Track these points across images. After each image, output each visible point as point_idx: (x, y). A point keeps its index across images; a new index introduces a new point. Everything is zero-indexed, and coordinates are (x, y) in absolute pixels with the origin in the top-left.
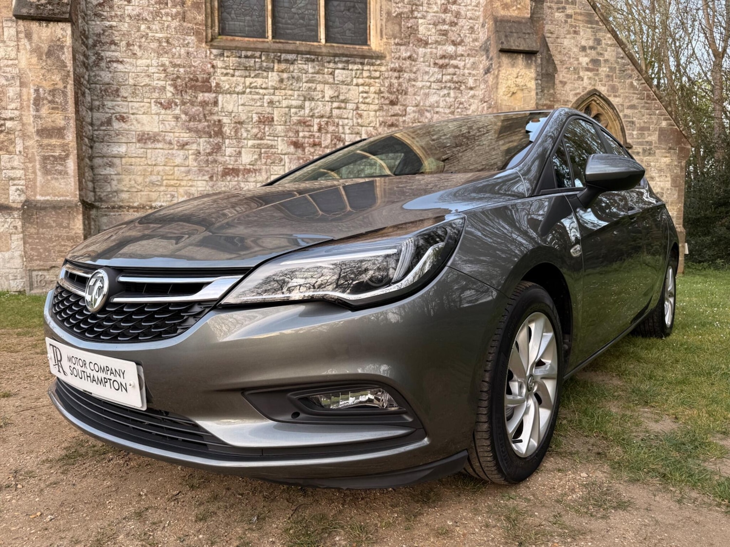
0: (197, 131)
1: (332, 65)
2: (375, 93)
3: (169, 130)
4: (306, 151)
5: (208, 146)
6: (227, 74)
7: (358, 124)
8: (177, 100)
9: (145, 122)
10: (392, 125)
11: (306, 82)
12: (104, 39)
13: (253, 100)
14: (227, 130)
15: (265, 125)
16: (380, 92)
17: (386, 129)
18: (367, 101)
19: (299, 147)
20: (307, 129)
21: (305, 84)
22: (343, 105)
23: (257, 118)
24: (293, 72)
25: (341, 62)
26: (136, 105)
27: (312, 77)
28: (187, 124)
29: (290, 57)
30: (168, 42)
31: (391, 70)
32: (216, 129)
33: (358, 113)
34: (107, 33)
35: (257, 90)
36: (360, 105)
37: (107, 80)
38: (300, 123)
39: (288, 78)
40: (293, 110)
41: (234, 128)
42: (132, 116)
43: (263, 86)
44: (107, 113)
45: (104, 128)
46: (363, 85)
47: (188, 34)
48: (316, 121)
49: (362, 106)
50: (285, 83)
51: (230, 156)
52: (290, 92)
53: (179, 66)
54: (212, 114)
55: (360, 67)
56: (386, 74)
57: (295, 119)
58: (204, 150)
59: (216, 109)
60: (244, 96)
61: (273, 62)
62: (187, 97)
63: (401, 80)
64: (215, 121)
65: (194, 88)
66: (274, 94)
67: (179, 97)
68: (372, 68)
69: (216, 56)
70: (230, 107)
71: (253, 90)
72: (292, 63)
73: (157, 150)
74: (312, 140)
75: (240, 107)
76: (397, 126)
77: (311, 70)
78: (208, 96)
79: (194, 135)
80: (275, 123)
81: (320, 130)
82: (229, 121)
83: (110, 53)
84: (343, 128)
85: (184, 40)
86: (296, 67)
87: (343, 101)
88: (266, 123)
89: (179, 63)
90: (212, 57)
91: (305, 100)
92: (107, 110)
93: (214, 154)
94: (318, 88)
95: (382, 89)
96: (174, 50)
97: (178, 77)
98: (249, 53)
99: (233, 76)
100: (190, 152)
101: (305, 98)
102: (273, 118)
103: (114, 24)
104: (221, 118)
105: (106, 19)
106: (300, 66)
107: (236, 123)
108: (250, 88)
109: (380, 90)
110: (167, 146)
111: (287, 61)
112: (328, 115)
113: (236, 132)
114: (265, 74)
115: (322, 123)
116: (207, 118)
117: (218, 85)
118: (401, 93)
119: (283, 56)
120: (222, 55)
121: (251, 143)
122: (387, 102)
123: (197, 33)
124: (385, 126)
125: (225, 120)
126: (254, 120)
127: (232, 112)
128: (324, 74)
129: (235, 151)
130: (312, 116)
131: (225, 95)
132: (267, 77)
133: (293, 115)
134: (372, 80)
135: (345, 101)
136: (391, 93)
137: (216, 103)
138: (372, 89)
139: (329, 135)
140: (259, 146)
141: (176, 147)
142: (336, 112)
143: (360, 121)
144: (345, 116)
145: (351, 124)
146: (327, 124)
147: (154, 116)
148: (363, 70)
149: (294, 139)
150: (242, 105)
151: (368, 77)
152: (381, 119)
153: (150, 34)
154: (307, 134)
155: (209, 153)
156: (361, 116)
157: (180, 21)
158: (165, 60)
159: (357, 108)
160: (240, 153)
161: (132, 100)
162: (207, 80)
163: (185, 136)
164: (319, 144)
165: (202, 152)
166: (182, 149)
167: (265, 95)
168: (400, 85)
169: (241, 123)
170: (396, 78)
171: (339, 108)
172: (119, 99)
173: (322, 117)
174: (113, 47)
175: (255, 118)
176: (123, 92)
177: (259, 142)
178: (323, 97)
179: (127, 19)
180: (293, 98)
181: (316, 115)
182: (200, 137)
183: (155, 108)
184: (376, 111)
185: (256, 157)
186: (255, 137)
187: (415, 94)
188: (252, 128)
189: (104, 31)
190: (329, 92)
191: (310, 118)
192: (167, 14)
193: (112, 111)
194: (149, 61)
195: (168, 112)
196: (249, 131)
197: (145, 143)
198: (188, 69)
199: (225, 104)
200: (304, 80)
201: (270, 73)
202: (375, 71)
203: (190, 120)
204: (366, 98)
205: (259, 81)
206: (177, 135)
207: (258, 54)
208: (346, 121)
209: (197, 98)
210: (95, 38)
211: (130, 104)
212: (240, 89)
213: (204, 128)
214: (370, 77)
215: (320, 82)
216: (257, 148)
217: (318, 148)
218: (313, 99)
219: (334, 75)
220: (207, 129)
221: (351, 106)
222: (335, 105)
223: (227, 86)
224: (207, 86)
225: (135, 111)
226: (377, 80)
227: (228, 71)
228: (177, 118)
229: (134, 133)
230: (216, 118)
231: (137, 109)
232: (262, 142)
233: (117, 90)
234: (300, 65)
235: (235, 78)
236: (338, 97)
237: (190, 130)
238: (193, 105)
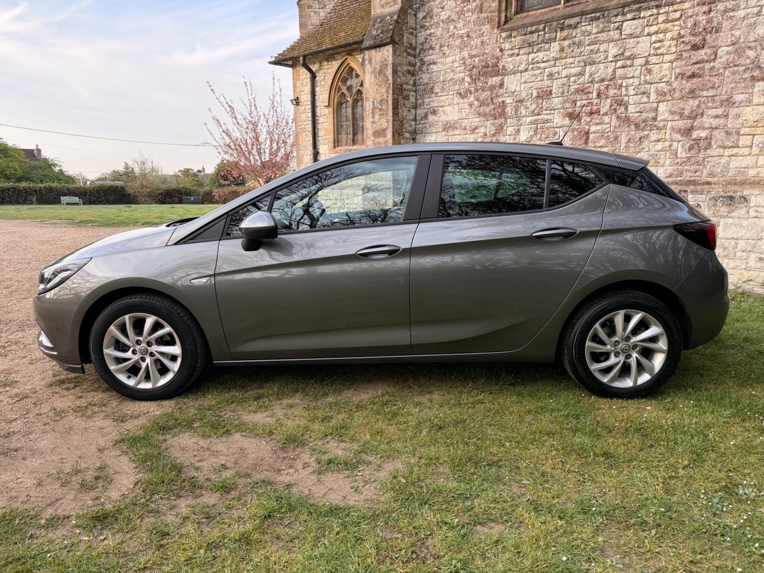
0: (485, 115)
1: (619, 18)
2: (672, 39)
3: (464, 117)
4: (582, 121)
5: (493, 128)
6: (512, 55)
7: (646, 82)
8: (472, 89)
9: (449, 112)
10: (693, 76)
11: (589, 45)
12: (427, 46)
13: (534, 75)
14: (509, 110)
15: (543, 100)
16: (680, 36)
17: (684, 82)
18: (660, 51)
19: (575, 119)
20: (585, 97)
21: (587, 47)
22: (629, 62)
23: (536, 94)
24: (575, 37)
25: (631, 11)
26: (444, 98)
27: (595, 38)
28: (478, 109)
29: (573, 21)
30: (468, 36)
31: (698, 5)
32: (500, 111)
33: (647, 69)
34: (428, 41)
35: (538, 65)
36: (650, 58)
37: (426, 81)
38: (577, 91)
39: (569, 46)
40: (572, 79)
41: (515, 106)
42: (441, 109)
43: (544, 60)
44: (425, 109)
45: (422, 122)
46: (656, 33)
47: (483, 24)
48: (596, 86)
49: (654, 59)
50: (565, 52)
51: (510, 135)
52: (570, 60)
53: (475, 56)
54: (498, 96)
55: (655, 11)
56: (690, 12)
57: (572, 88)
58: (490, 132)
59: (502, 91)
60: (526, 73)
61: (556, 32)
62: (479, 84)
63: (712, 14)
64: (500, 103)
65: (485, 74)
66: (554, 66)
67: (473, 85)
68: (671, 9)
69: (504, 39)
70: (512, 88)
71: (535, 66)
72: (575, 28)
73: (455, 137)
74: (589, 108)
75: (522, 85)
76: (700, 76)
77: (594, 31)
78: (495, 80)
79: (483, 119)
80: (554, 96)
81: (599, 95)
82: (511, 101)
83: (429, 57)
84: (627, 90)
85: (480, 31)
86: (578, 31)
87: (628, 58)
88: (544, 97)
89: (475, 53)
90: (502, 41)
91: (585, 66)
92: (426, 106)
93: (497, 135)
94: (602, 49)
95: (682, 32)
96: (472, 42)
97: (474, 67)
98: (534, 28)
99: (518, 55)
100: (480, 135)
101: (585, 63)
102: (551, 91)
103: (432, 31)
104: (505, 99)
105: (428, 29)
106: (583, 28)
107: (517, 101)
108: (532, 64)
109: (679, 34)
110: (462, 132)
111: (570, 26)
112: (609, 77)
113: (516, 110)
114: (547, 46)
115: (602, 88)
116: (494, 101)
117: (504, 66)
118: (711, 32)
119: (567, 22)
120: (510, 36)
121: (528, 119)
122: (688, 47)
123: (490, 21)
124: (682, 78)
125: (509, 101)
126: (534, 96)
127: (515, 91)
128: (609, 31)
129: (515, 130)
130: (592, 82)
131: (510, 76)
132: (549, 49)
133: (571, 84)
134: (670, 24)
135: (632, 57)
136: (694, 35)
137: (501, 85)
138: (669, 35)
139: (609, 101)
140: (535, 122)
141: (469, 132)
142: (620, 72)
143: (648, 78)
144: (631, 75)
145: (636, 81)
146: (607, 88)
147: (455, 106)
148: (658, 14)
149: (570, 110)
150: (524, 83)
151: (663, 22)
152: (678, 71)
153: (456, 33)
154: (584, 102)
155: (493, 134)
156: (650, 71)
157: (478, 13)
158: (465, 53)
159: (647, 63)
160: (519, 130)
161: (441, 94)
162: (496, 65)
163: (476, 121)
164: (598, 112)
165: (488, 134)
166: (473, 133)
167: (545, 68)
168: (709, 21)
169: (521, 101)
170: (705, 13)
171: (623, 67)
172: (433, 95)
173: (603, 80)
174: (431, 51)
175: (535, 94)
176: (436, 90)
177: (536, 118)
178: (606, 58)
179: (441, 25)
180: (573, 66)
181: (596, 79)
182: (487, 121)
183: (457, 99)
184: (672, 62)
185: (532, 133)
186: (533, 113)
187: (732, 29)
188: (531, 104)
189: (426, 39)
190: (613, 51)
191: (589, 85)
192: (468, 10)
193: (429, 107)
194: (454, 57)
195: (465, 100)
196: (528, 108)
197: (448, 131)
198: (482, 58)
199: (509, 85)
200: (587, 43)
201: (552, 44)
202: (675, 11)
203: (481, 105)
204: (659, 48)
205: (541, 55)
206: (470, 120)
207: (541, 27)
208: (631, 80)
209: (487, 84)
210: (420, 47)
211: (440, 98)
212: (522, 67)
213: (491, 111)
214: (667, 21)
215: (603, 42)
216: (534, 124)
217: (596, 116)
218: (594, 63)
219: (621, 30)
220: (492, 112)
221: (638, 62)
222: (620, 64)
223: (512, 67)
224: (496, 70)
225: (442, 104)
226: (676, 23)
227: (514, 51)
228: (471, 105)
229: (441, 123)
230: (500, 100)
231: (444, 102)
232: (539, 117)
233: (432, 88)
234: (585, 27)
235: (519, 57)
236: (623, 54)
237: (479, 114)
238: (484, 91)
